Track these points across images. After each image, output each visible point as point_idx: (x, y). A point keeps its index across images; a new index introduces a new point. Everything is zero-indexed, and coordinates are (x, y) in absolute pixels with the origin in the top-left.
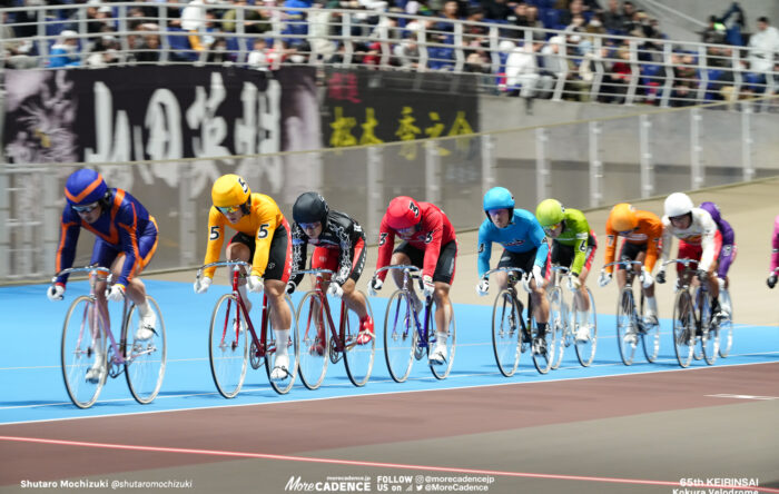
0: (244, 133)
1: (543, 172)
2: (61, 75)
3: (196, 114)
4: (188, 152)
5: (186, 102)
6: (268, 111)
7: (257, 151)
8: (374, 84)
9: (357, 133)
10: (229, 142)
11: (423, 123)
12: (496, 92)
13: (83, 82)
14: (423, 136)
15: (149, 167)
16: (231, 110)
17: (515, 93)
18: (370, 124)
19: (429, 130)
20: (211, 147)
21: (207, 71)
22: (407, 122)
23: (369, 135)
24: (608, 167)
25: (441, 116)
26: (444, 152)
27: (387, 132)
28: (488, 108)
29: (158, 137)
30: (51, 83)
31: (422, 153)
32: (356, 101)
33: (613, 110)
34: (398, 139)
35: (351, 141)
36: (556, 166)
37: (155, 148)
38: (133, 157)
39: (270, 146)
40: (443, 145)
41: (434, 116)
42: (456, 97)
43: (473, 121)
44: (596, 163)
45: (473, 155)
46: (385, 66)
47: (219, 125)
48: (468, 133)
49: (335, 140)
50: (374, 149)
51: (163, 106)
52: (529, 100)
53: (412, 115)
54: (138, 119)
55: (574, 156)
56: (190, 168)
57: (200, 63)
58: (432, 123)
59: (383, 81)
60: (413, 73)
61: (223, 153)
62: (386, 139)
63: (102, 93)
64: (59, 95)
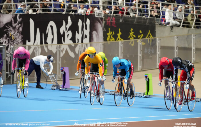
0: (78, 36)
1: (176, 50)
2: (18, 15)
3: (62, 29)
4: (60, 42)
5: (59, 26)
6: (86, 29)
7: (82, 42)
8: (121, 21)
9: (115, 37)
10: (73, 39)
11: (137, 34)
12: (161, 24)
13: (26, 18)
14: (137, 38)
15: (47, 47)
16: (74, 29)
18: (120, 34)
19: (139, 36)
20: (68, 41)
21: (66, 16)
22: (132, 33)
23: (119, 37)
24: (197, 49)
25: (142, 32)
26: (144, 44)
27: (125, 37)
28: (159, 30)
29: (50, 37)
30: (15, 18)
31: (136, 44)
32: (115, 26)
34: (129, 39)
35: (113, 39)
36: (180, 49)
37: (49, 40)
38: (41, 43)
39: (86, 40)
40: (143, 41)
41: (141, 32)
42: (148, 25)
43: (154, 34)
44: (193, 48)
45: (153, 44)
46: (125, 15)
47: (70, 33)
48: (151, 37)
49: (108, 39)
50: (121, 42)
51: (52, 27)
52: (172, 27)
53: (133, 31)
54: (43, 31)
55: (187, 46)
56: (60, 47)
57: (64, 13)
58: (140, 34)
59: (123, 20)
61: (71, 42)
62: (124, 39)
63: (32, 22)
64: (18, 22)
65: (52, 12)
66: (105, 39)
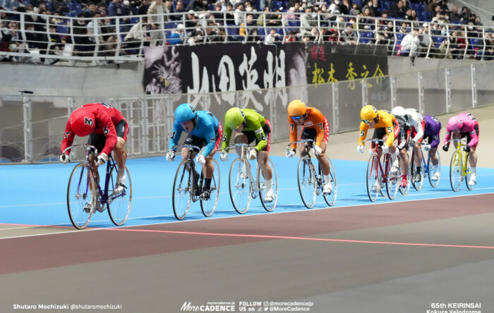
0: (268, 78)
1: (421, 94)
2: (173, 48)
3: (243, 68)
4: (239, 87)
5: (237, 63)
6: (280, 66)
7: (274, 86)
8: (333, 51)
9: (326, 77)
10: (260, 82)
11: (359, 71)
12: (395, 54)
13: (185, 52)
14: (359, 77)
15: (220, 96)
16: (261, 66)
17: (406, 55)
18: (332, 72)
19: (362, 75)
20: (251, 85)
21: (248, 47)
22: (351, 70)
23: (331, 77)
24: (453, 92)
25: (367, 67)
26: (370, 86)
27: (341, 76)
28: (392, 62)
29: (224, 80)
30: (168, 53)
31: (359, 87)
32: (325, 60)
33: (457, 63)
34: (347, 79)
35: (323, 80)
36: (427, 91)
37: (223, 86)
38: (211, 90)
39: (281, 84)
40: (369, 82)
41: (365, 67)
42: (375, 56)
43: (385, 69)
44: (448, 90)
45: (385, 86)
46: (339, 42)
47: (255, 73)
48: (382, 75)
49: (314, 80)
50: (334, 85)
51: (226, 65)
52: (413, 58)
53: (352, 67)
54: (213, 71)
55: (437, 87)
56: (240, 95)
57: (244, 42)
58: (365, 71)
59: (337, 49)
60: (353, 46)
61: (257, 87)
62: (339, 80)
63: (195, 58)
64: (173, 59)
65: (226, 41)
66: (310, 80)
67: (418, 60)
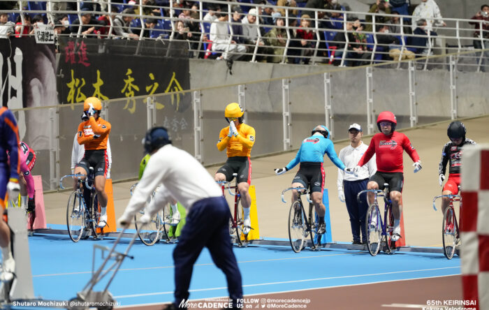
6: (14, 73)
8: (101, 51)
9: (88, 92)
11: (142, 83)
12: (202, 55)
14: (143, 92)
18: (99, 84)
19: (148, 89)
22: (129, 81)
23: (97, 91)
24: (295, 117)
25: (155, 76)
26: (161, 106)
27: (112, 90)
28: (196, 69)
31: (142, 107)
32: (87, 65)
33: (300, 70)
34: (123, 96)
35: (84, 96)
36: (252, 116)
40: (158, 100)
41: (152, 76)
42: (169, 60)
43: (185, 81)
44: (286, 114)
45: (185, 107)
48: (180, 90)
49: (70, 97)
52: (230, 62)
53: (132, 76)
55: (269, 108)
58: (152, 83)
59: (107, 47)
60: (133, 42)
62: (110, 97)
66: (62, 97)
67: (238, 65)
